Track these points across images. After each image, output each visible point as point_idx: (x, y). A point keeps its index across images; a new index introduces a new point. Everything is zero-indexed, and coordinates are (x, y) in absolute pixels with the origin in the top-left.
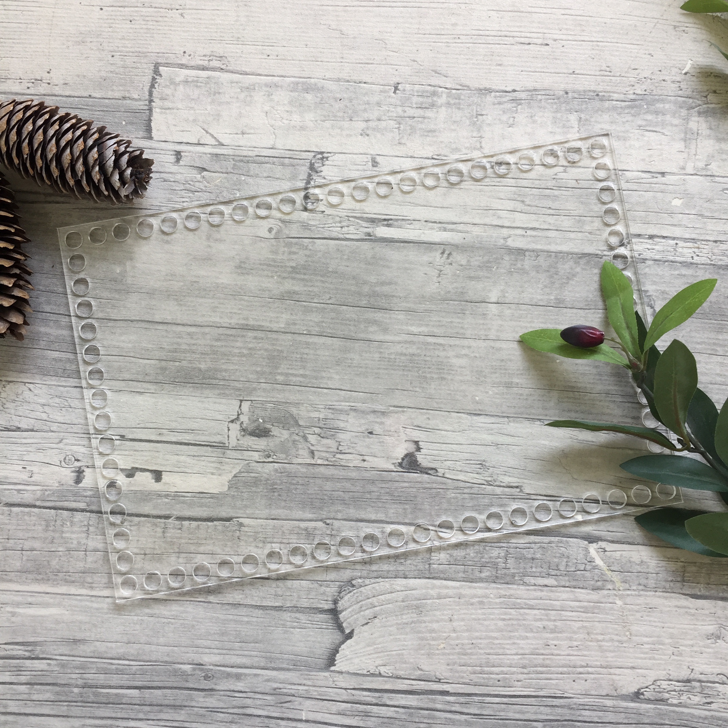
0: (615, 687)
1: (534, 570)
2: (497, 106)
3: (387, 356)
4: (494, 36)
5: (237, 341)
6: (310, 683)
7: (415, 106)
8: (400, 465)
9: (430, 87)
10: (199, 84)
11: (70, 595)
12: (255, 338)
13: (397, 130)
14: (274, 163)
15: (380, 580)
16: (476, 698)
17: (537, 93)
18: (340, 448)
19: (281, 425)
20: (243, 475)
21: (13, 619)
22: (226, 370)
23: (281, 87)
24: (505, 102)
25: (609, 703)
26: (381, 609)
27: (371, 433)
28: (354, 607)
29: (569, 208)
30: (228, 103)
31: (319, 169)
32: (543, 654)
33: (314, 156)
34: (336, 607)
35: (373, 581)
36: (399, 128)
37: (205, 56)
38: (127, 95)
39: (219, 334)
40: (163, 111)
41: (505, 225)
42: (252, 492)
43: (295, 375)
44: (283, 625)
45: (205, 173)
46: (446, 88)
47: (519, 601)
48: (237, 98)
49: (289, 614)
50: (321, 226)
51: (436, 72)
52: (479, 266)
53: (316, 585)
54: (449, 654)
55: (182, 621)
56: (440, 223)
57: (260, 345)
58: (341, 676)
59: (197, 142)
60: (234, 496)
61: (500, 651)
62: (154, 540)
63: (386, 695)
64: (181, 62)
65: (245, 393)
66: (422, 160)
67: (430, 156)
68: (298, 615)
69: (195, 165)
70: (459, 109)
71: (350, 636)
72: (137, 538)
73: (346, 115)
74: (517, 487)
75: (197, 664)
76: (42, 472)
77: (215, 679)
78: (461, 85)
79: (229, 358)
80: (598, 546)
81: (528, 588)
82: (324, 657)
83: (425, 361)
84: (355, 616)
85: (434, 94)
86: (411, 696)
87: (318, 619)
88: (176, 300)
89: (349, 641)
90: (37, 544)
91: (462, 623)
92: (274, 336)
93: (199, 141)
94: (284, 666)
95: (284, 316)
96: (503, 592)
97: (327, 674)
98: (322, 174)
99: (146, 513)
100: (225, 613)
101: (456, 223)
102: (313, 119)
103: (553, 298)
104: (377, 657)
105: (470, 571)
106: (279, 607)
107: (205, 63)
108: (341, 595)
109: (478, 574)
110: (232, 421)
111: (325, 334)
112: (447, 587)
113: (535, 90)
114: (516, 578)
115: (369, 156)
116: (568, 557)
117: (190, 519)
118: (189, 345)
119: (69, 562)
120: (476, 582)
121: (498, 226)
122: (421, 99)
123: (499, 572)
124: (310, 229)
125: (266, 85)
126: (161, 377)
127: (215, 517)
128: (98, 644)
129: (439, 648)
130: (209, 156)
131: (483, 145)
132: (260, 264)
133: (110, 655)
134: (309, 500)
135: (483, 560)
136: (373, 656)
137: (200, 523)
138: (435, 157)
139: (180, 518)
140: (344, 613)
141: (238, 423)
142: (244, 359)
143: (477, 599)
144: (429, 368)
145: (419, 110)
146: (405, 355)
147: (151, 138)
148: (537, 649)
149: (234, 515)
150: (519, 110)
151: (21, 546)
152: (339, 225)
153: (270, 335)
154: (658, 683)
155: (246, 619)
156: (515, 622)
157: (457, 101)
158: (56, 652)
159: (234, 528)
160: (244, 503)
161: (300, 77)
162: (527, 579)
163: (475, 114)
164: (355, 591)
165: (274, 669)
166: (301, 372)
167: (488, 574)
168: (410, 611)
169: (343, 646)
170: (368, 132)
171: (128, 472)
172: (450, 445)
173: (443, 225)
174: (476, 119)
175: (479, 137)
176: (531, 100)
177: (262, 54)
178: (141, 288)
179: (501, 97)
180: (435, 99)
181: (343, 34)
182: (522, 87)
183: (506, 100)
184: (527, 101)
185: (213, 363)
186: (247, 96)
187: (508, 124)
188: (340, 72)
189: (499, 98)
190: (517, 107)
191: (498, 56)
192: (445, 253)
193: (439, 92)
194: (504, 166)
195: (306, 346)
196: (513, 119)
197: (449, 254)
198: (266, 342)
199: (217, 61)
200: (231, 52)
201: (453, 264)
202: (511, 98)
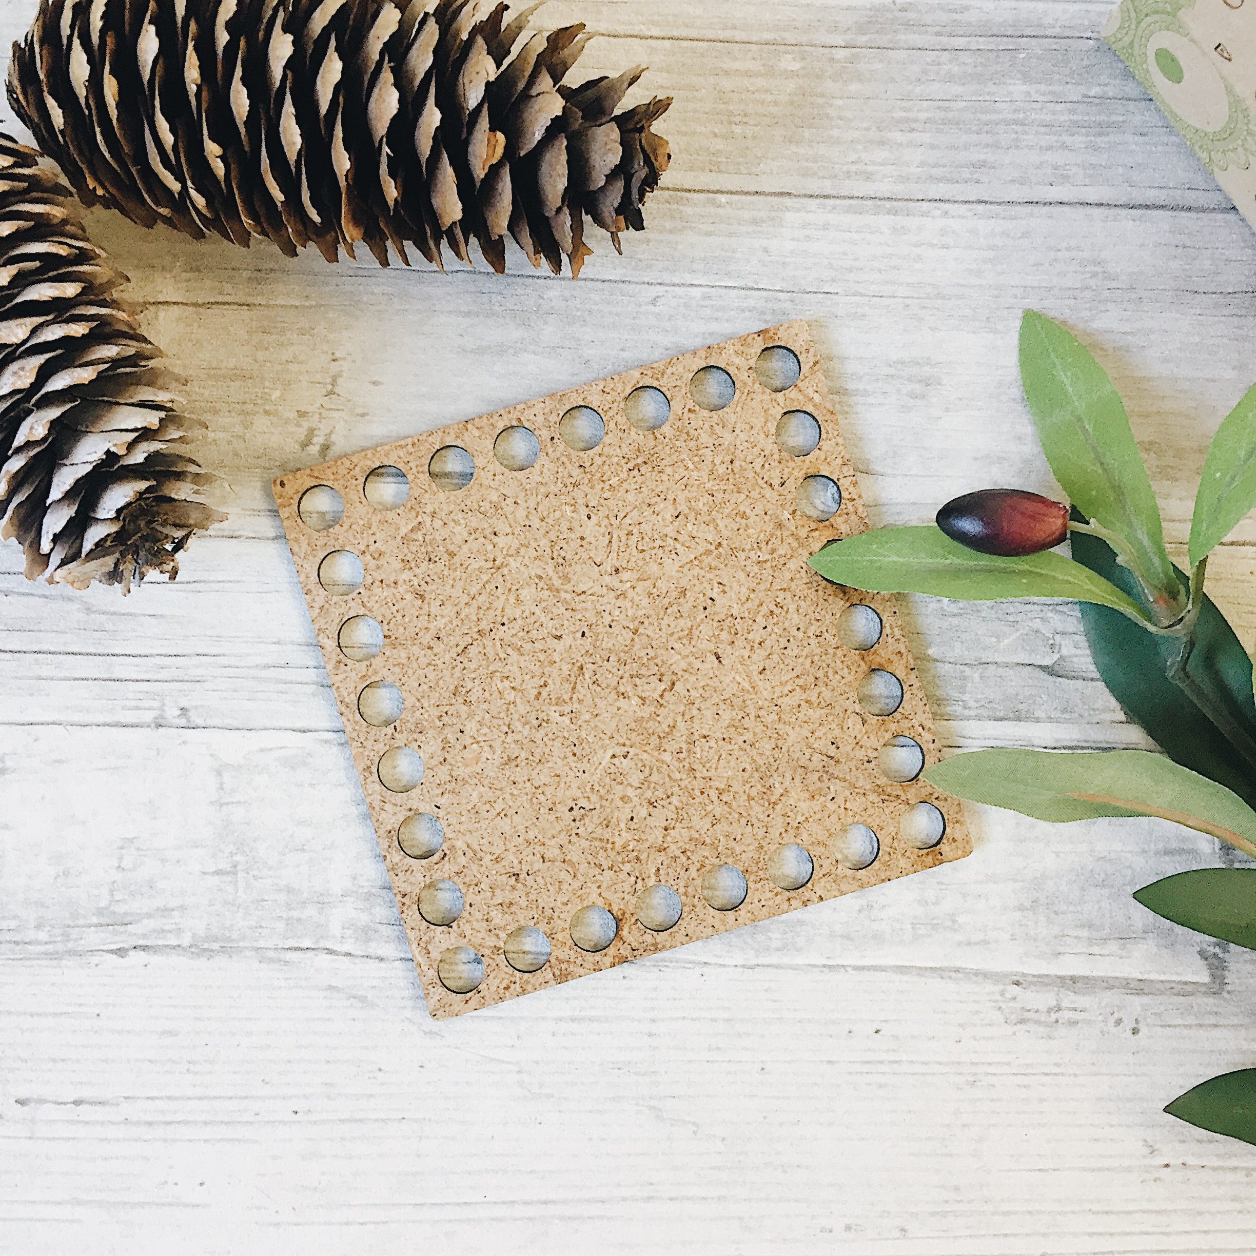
2: (174, 903)
4: (186, 1123)
5: (922, 164)
9: (380, 953)
10: (1084, 933)
12: (869, 177)
22: (950, 78)
24: (149, 916)
37: (1073, 1023)
39: (978, 182)
45: (1047, 662)
46: (330, 952)
48: (964, 895)
51: (363, 999)
52: (216, 412)
57: (853, 157)
64: (1145, 999)
69: (1080, 683)
70: (289, 890)
78: (286, 963)
79: (942, 115)
85: (365, 934)
88: (1108, 276)
92: (813, 184)
95: (789, 245)
107: (1069, 999)
113: (55, 956)
118: (1064, 146)
125: (879, 939)
130: (1040, 714)
131: (213, 782)
142: (897, 114)
150: (105, 891)
153: (828, 186)
157: (295, 914)
161: (777, 967)
163: (241, 875)
166: (727, 84)
174: (238, 858)
175: (228, 804)
176: (69, 926)
177: (896, 1038)
178: (1216, 305)
179: (163, 930)
180: (364, 918)
181: (651, 1108)
182: (97, 965)
183: (145, 921)
184: (81, 922)
185: (987, 98)
186: (936, 903)
187: (138, 849)
188: (655, 989)
189: (167, 928)
190: (111, 902)
191: (174, 1062)
192: (317, 448)
193: (353, 940)
194: (149, 716)
195: (719, 159)
196: (123, 865)
197: (307, 445)
198: (836, 166)
199: (1035, 1008)
200: (991, 1038)
201: (293, 415)
202: (129, 927)
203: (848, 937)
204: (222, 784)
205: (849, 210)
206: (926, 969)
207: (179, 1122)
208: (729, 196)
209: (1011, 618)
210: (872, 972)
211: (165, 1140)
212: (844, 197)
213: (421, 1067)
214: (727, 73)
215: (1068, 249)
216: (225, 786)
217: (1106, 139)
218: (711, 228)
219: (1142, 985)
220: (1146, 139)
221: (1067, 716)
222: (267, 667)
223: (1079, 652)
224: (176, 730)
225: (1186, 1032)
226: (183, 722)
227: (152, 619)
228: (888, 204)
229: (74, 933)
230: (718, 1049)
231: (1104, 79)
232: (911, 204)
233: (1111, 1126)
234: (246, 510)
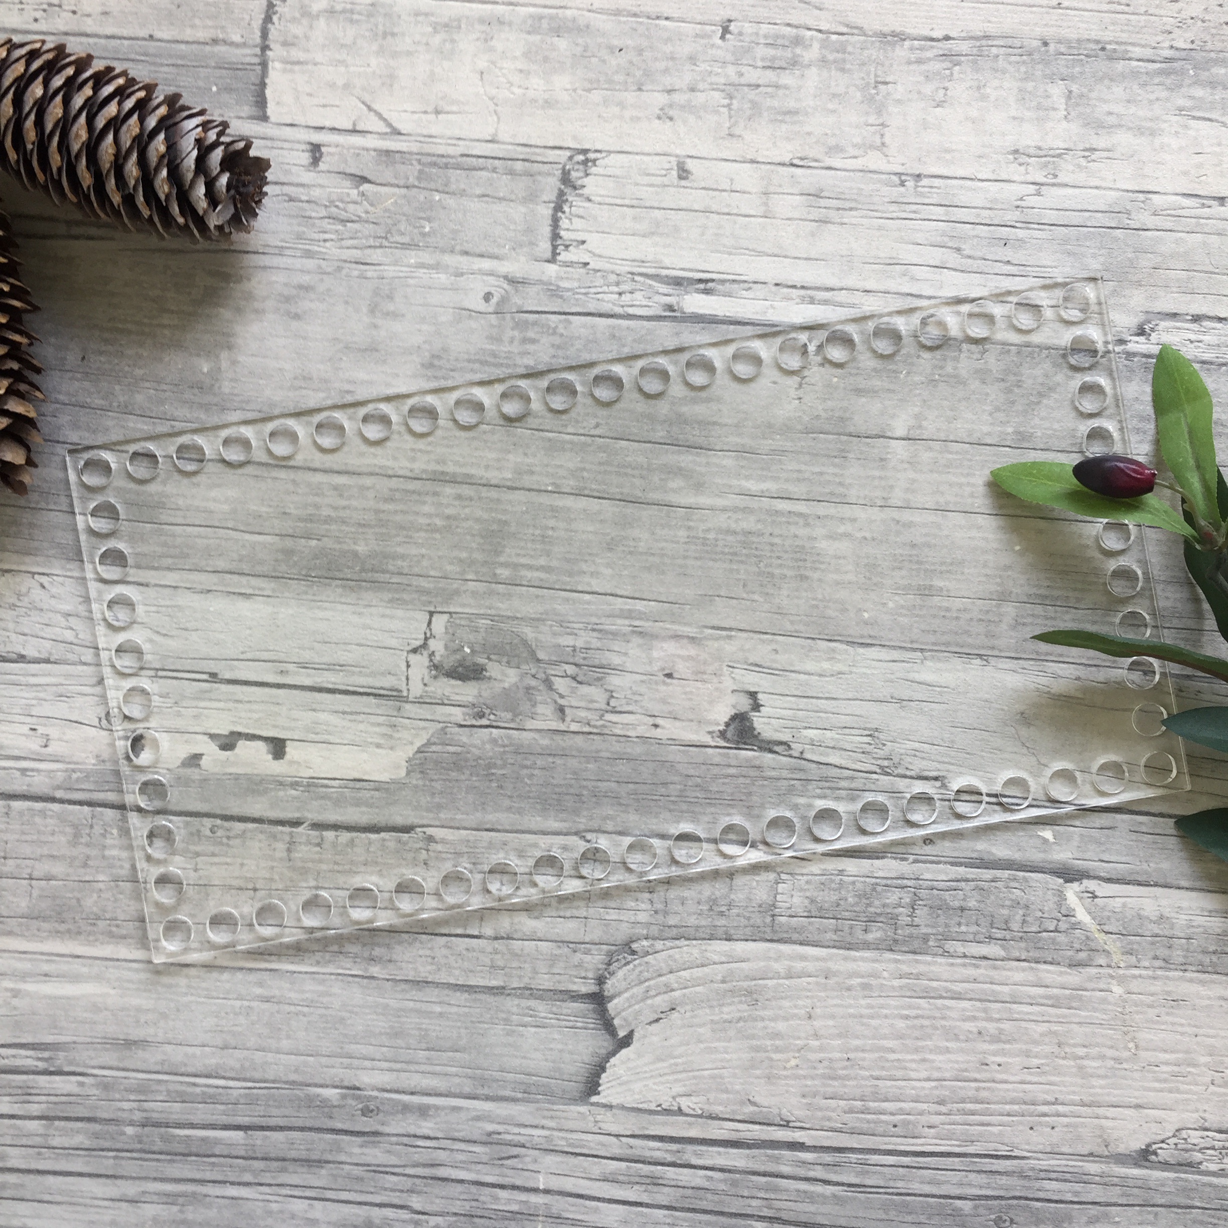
0: (1105, 1140)
1: (963, 928)
2: (913, 67)
3: (701, 535)
5: (424, 503)
6: (552, 1124)
7: (760, 64)
8: (723, 734)
9: (789, 29)
10: (355, 17)
11: (118, 960)
12: (459, 497)
13: (725, 110)
14: (494, 170)
15: (683, 942)
16: (853, 1157)
17: (990, 43)
18: (613, 703)
19: (505, 659)
20: (434, 748)
21: (15, 1002)
22: (403, 557)
23: (510, 24)
24: (929, 59)
25: (1093, 1168)
26: (684, 995)
27: (669, 676)
28: (635, 990)
29: (1045, 263)
30: (409, 53)
31: (579, 182)
32: (976, 1080)
33: (571, 158)
34: (602, 990)
35: (669, 944)
36: (729, 106)
38: (221, 36)
39: (391, 490)
40: (289, 67)
41: (924, 294)
42: (450, 781)
43: (530, 567)
44: (505, 1020)
45: (366, 187)
46: (820, 31)
47: (935, 984)
48: (427, 44)
49: (516, 1001)
50: (583, 291)
53: (566, 949)
54: (805, 1077)
55: (323, 1011)
56: (803, 287)
57: (467, 511)
58: (609, 1114)
59: (350, 128)
60: (416, 786)
61: (899, 1074)
62: (270, 863)
63: (690, 1148)
65: (439, 599)
66: (773, 167)
67: (787, 160)
68: (532, 1003)
69: (348, 171)
70: (843, 70)
71: (626, 1042)
72: (239, 861)
73: (630, 80)
74: (936, 779)
75: (348, 1088)
76: (65, 738)
77: (381, 1115)
78: (847, 26)
79: (410, 533)
80: (1082, 888)
81: (951, 960)
82: (579, 1078)
83: (772, 545)
84: (637, 1007)
85: (797, 41)
86: (735, 1151)
87: (569, 1011)
89: (624, 1052)
90: (58, 869)
91: (831, 1023)
92: (493, 494)
93: (354, 125)
94: (507, 1093)
95: (511, 457)
96: (905, 968)
97: (583, 1109)
98: (585, 191)
99: (257, 814)
100: (400, 997)
101: (833, 289)
102: (568, 86)
103: (1010, 430)
104: (676, 1080)
105: (846, 929)
106: (497, 988)
108: (612, 968)
109: (860, 935)
110: (415, 651)
111: (586, 492)
112: (803, 958)
113: (987, 37)
114: (931, 943)
115: (672, 159)
116: (1027, 907)
117: (336, 827)
118: (335, 508)
119: (116, 900)
120: (857, 949)
121: (911, 295)
122: (771, 52)
123: (900, 932)
124: (561, 297)
125: (482, 21)
126: (283, 568)
127: (383, 824)
128: (169, 1048)
129: (788, 1065)
130: (373, 153)
131: (887, 140)
132: (469, 361)
133: (190, 1070)
134: (554, 796)
135: (872, 910)
136: (667, 1077)
137: (354, 834)
138: (796, 162)
139: (318, 826)
140: (615, 1001)
141: (425, 653)
142: (438, 536)
143: (859, 980)
144: (779, 558)
145: (769, 73)
146: (735, 533)
147: (264, 118)
148: (966, 1070)
149: (417, 821)
150: (956, 76)
151: (29, 871)
152: (616, 289)
153: (485, 492)
154: (1184, 1134)
155: (438, 1009)
156: (926, 1022)
157: (840, 56)
158: (94, 1063)
159: (418, 846)
160: (437, 800)
161: (545, 7)
162: (950, 946)
163: (873, 81)
164: (636, 962)
165: (488, 1098)
166: (542, 561)
167: (879, 934)
168: (736, 1000)
169: (613, 1060)
170: (671, 113)
171: (223, 740)
172: (814, 701)
173: (809, 292)
174: (874, 91)
175: (879, 125)
176: (978, 55)
178: (248, 402)
179: (921, 50)
180: (798, 51)
182: (962, 31)
183: (932, 56)
184: (971, 58)
185: (381, 543)
186: (445, 40)
187: (934, 100)
189: (918, 51)
190: (952, 69)
193: (806, 37)
194: (925, 182)
195: (551, 513)
196: (944, 91)
198: (478, 505)
202: (941, 53)
203: (501, 22)
204: (882, 138)
205: (472, 476)
208: (547, 490)
212: (474, 484)
214: (542, 568)
216: (880, 136)
217: (309, 512)
218: (559, 470)
224: (908, 173)
226: (903, 177)
227: (920, 242)
228: (447, 478)
232: (433, 478)
234: (858, 308)
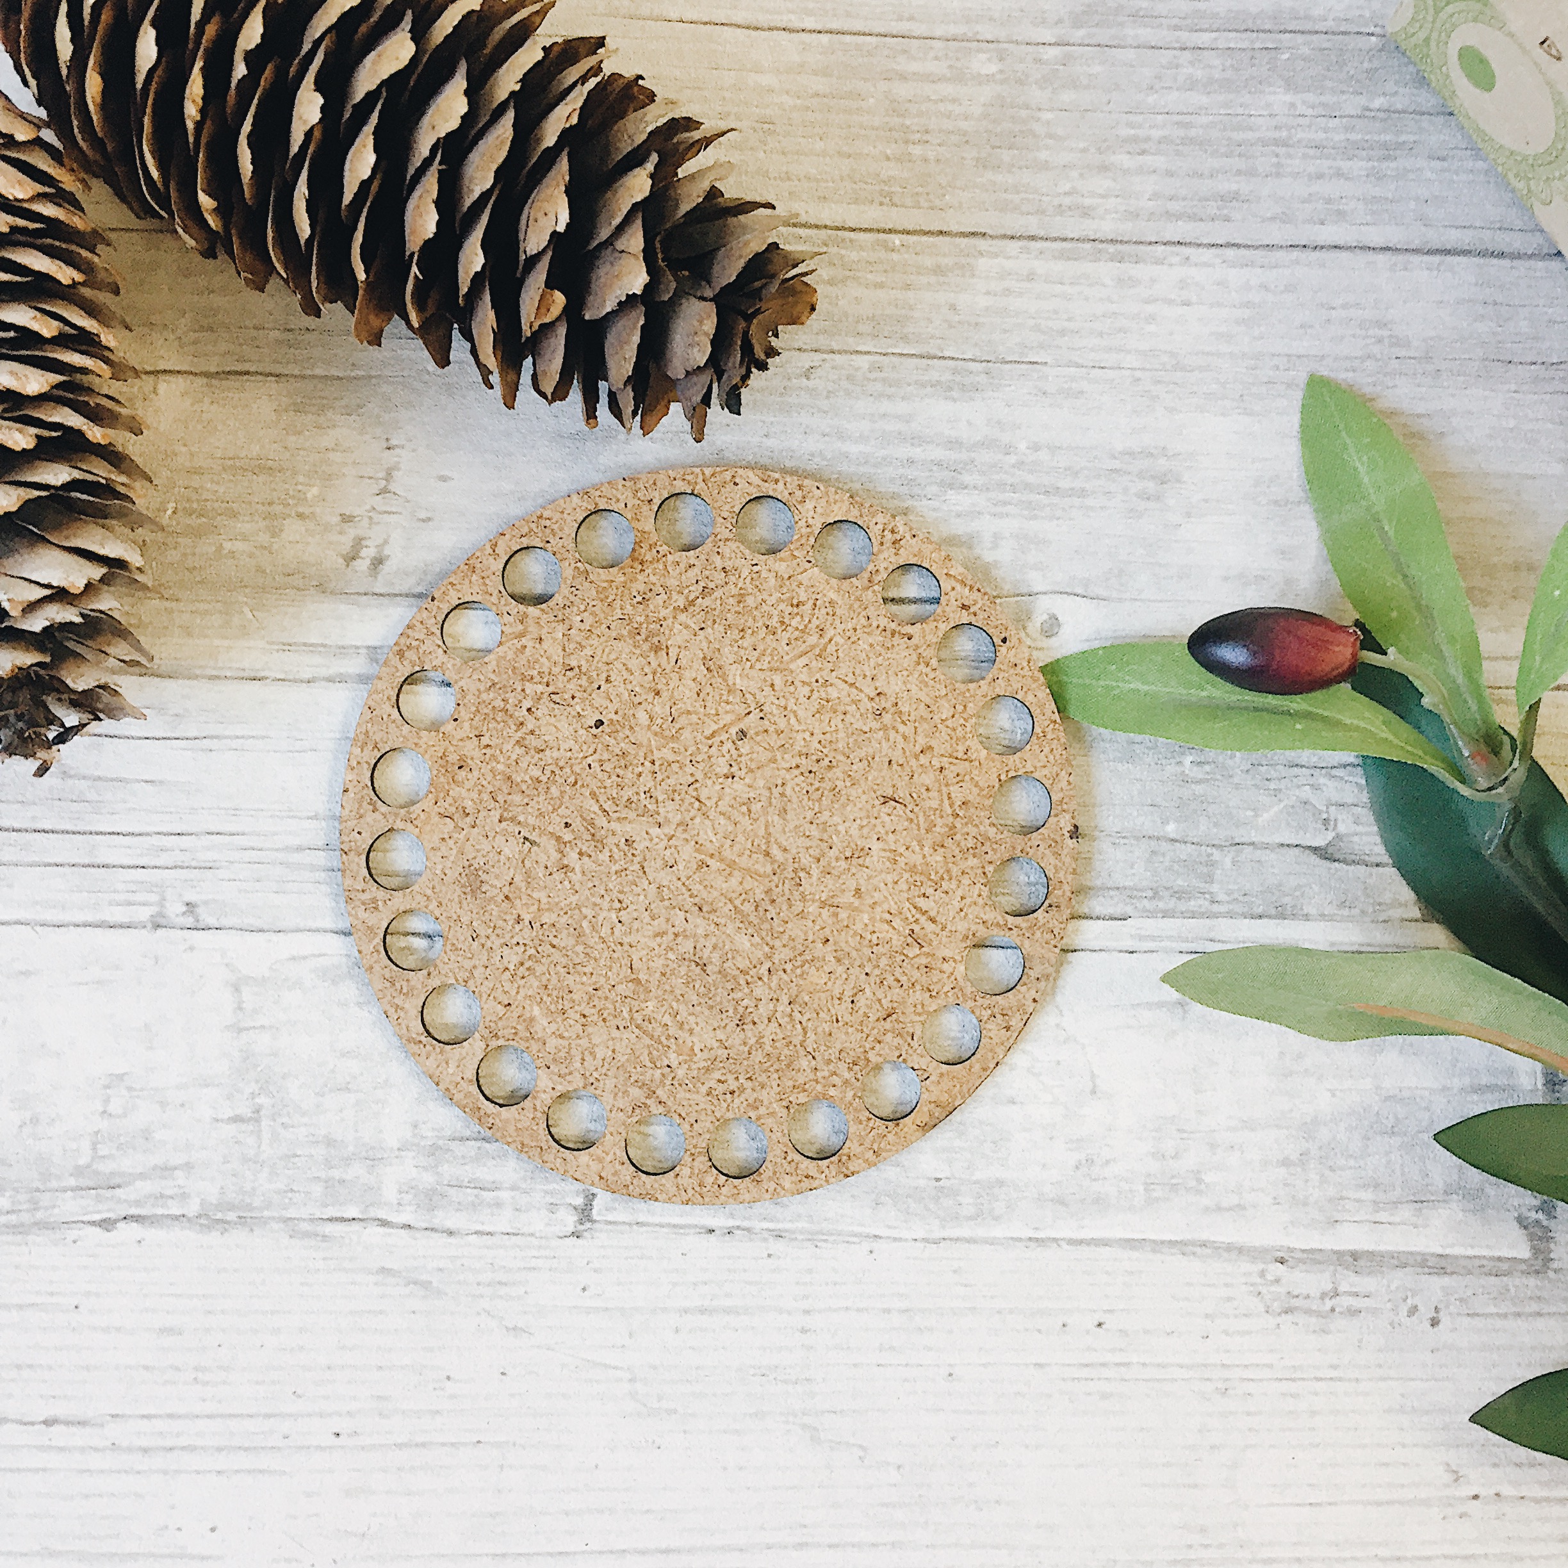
2: (177, 1159)
4: (191, 1449)
5: (1155, 196)
9: (449, 1224)
10: (1368, 1195)
12: (1086, 213)
17: (13, 1218)
22: (1192, 85)
23: (1041, 1199)
24: (142, 1176)
30: (1249, 1125)
37: (1354, 1312)
39: (1227, 219)
43: (929, 77)
45: (1319, 842)
46: (384, 1223)
48: (1213, 1146)
51: (426, 1285)
52: (234, 515)
57: (1067, 187)
64: (1446, 1280)
69: (1362, 869)
70: (330, 1142)
78: (325, 1238)
79: (1181, 132)
85: (430, 1198)
88: (1397, 342)
92: (1013, 221)
95: (983, 301)
107: (1349, 1281)
113: (20, 1230)
118: (1339, 174)
125: (1101, 1202)
130: (1313, 911)
131: (228, 1000)
132: (1083, 493)
142: (1124, 131)
150: (85, 1144)
153: (1033, 224)
157: (336, 1174)
161: (969, 1241)
163: (264, 1123)
166: (903, 90)
174: (261, 1100)
175: (248, 1029)
176: (38, 1190)
177: (1123, 1332)
178: (1536, 380)
179: (162, 1196)
180: (428, 1179)
181: (804, 1427)
182: (74, 1242)
183: (139, 1184)
184: (54, 1184)
185: (1240, 111)
186: (1176, 1157)
187: (130, 1089)
188: (810, 1271)
189: (169, 1192)
190: (93, 1159)
191: (178, 1369)
192: (368, 562)
193: (413, 1208)
194: (144, 914)
195: (893, 189)
196: (111, 1108)
197: (353, 558)
198: (1044, 198)
199: (1305, 1292)
200: (1249, 1333)
201: (336, 519)
202: (118, 1191)
203: (1061, 1201)
204: (241, 1002)
205: (1062, 256)
206: (1163, 1242)
207: (183, 1448)
208: (904, 236)
209: (1272, 786)
210: (1093, 1248)
211: (165, 1473)
212: (1055, 239)
213: (503, 1374)
214: (903, 77)
215: (1345, 306)
216: (244, 1005)
217: (1393, 165)
218: (881, 278)
219: (1443, 1263)
220: (1445, 164)
221: (1346, 912)
222: (299, 849)
223: (1360, 829)
224: (180, 932)
225: (1499, 1323)
226: (189, 921)
227: (148, 787)
228: (1111, 248)
229: (45, 1199)
230: (892, 1348)
231: (1390, 87)
232: (1141, 247)
233: (1404, 1446)
234: (273, 643)
